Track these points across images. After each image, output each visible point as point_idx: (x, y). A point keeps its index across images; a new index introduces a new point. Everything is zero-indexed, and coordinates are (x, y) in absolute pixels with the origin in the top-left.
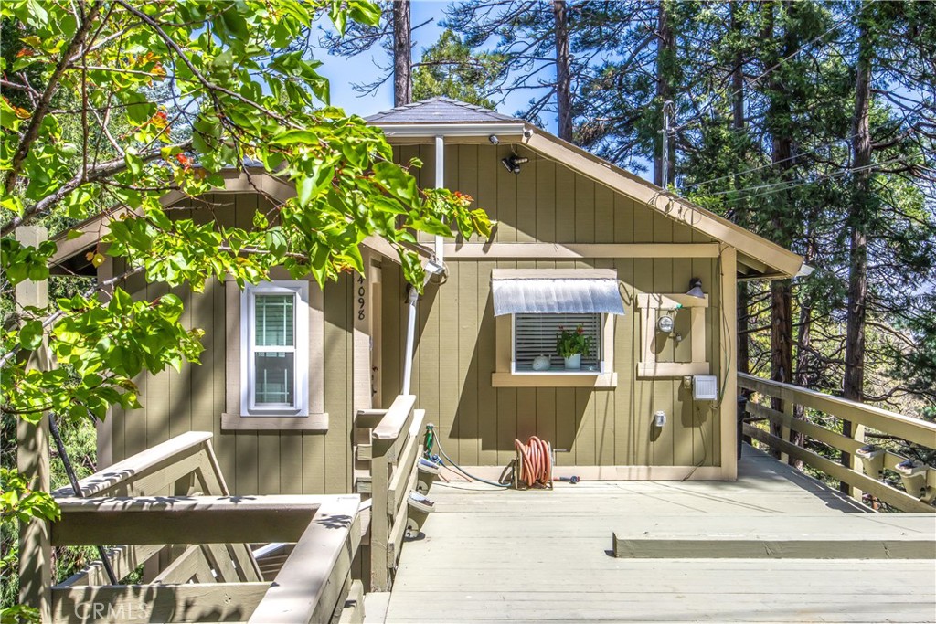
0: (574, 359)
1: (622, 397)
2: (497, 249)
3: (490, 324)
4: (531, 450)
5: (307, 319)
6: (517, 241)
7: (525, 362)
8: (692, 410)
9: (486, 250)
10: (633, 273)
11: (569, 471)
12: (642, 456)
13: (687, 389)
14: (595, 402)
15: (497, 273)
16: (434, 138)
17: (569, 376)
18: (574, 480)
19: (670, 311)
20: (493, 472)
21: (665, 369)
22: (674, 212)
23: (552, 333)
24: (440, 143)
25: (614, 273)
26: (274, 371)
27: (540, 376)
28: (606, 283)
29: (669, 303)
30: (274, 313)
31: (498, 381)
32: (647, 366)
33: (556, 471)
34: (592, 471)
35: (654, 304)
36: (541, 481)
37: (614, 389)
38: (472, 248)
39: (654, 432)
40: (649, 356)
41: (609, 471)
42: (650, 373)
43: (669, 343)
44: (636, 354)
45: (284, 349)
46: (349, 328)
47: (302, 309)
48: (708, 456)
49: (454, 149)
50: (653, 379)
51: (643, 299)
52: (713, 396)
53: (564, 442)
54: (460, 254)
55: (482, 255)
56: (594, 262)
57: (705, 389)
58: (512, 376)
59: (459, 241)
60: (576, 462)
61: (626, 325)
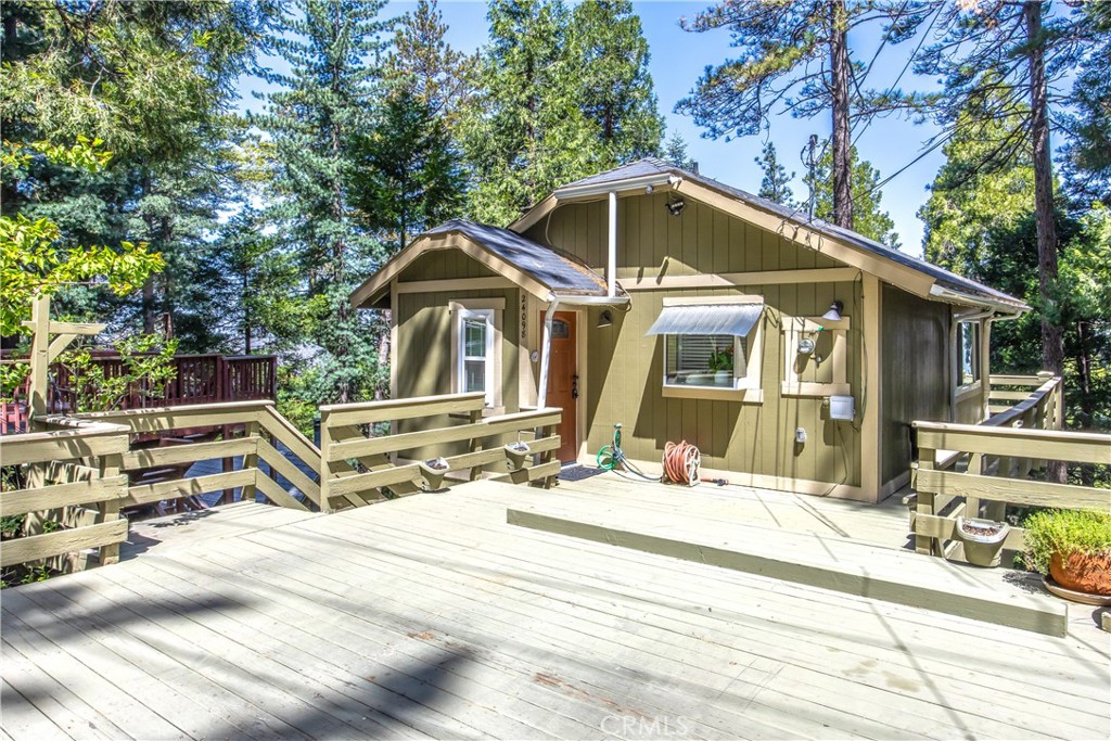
0: (720, 375)
1: (768, 414)
2: (668, 281)
3: (660, 345)
5: (494, 340)
6: (683, 273)
8: (839, 434)
9: (659, 282)
10: (779, 298)
11: (716, 474)
12: (789, 469)
14: (745, 416)
15: (667, 301)
16: (608, 194)
17: (718, 391)
18: (721, 483)
19: (812, 334)
20: (657, 469)
21: (809, 388)
22: (801, 239)
24: (612, 199)
25: (760, 299)
27: (693, 389)
28: (752, 306)
29: (811, 326)
31: (664, 392)
32: (791, 384)
34: (744, 477)
35: (798, 327)
37: (760, 404)
38: (649, 282)
39: (798, 448)
40: (792, 374)
41: (758, 479)
42: (794, 392)
43: (811, 363)
44: (780, 375)
46: (515, 342)
48: (853, 477)
49: (625, 202)
50: (798, 397)
51: (787, 321)
52: (848, 417)
53: (718, 446)
54: (640, 286)
55: (656, 286)
56: (745, 289)
57: (842, 410)
58: (668, 387)
59: (640, 275)
60: (729, 468)
61: (772, 345)
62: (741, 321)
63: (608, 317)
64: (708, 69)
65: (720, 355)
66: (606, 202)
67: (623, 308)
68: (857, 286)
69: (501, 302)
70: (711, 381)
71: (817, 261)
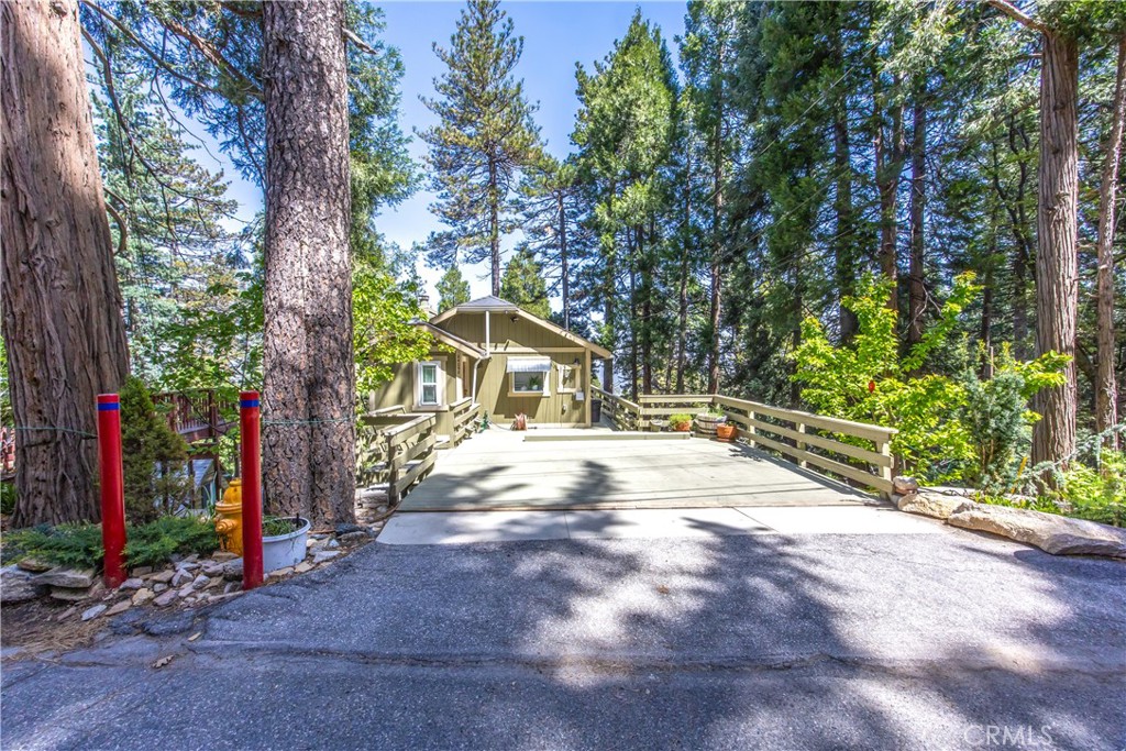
0: (535, 387)
1: (552, 400)
2: (509, 350)
3: (507, 376)
4: (519, 418)
5: (441, 375)
6: (516, 347)
7: (518, 388)
8: (576, 404)
9: (504, 350)
10: (556, 357)
11: (533, 425)
12: (559, 420)
13: (574, 397)
14: (543, 401)
15: (509, 358)
16: (485, 312)
17: (534, 393)
18: (535, 428)
19: (568, 371)
20: (509, 426)
21: (567, 390)
23: (527, 379)
24: (487, 314)
25: (549, 358)
26: (429, 392)
27: (523, 393)
28: (546, 361)
29: (568, 368)
30: (429, 371)
31: (509, 395)
32: (561, 389)
33: (527, 425)
34: (543, 425)
35: (563, 368)
36: (523, 428)
37: (549, 397)
38: (500, 349)
39: (563, 411)
40: (561, 385)
41: (548, 425)
42: (562, 391)
43: (568, 381)
44: (557, 385)
45: (433, 384)
46: (455, 377)
47: (438, 370)
48: (581, 419)
49: (493, 315)
50: (563, 394)
51: (559, 366)
52: (582, 399)
53: (532, 415)
54: (497, 351)
55: (504, 352)
56: (542, 354)
57: (580, 397)
58: (514, 393)
59: (496, 347)
60: (536, 422)
61: (553, 376)
62: (543, 367)
63: (483, 365)
64: (433, 233)
65: (535, 380)
66: (484, 314)
67: (488, 360)
68: (584, 353)
69: (446, 358)
70: (531, 389)
71: (572, 344)
